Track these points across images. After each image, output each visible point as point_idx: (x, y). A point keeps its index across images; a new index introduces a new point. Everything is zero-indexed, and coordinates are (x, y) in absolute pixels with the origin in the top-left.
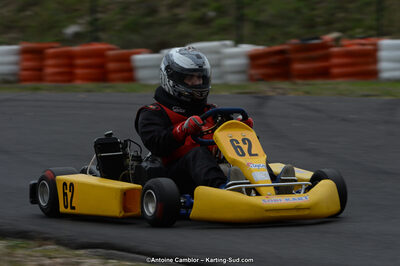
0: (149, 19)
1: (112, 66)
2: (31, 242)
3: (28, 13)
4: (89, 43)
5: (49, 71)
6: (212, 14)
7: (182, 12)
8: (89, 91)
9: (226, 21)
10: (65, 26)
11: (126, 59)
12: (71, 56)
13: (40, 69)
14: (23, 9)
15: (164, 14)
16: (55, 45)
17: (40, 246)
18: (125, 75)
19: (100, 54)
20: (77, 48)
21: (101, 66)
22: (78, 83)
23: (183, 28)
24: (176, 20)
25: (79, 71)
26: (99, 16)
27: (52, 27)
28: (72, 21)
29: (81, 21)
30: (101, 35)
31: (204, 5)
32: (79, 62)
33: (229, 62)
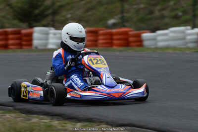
0: (149, 16)
1: (131, 39)
2: (93, 124)
3: (90, 13)
4: (120, 28)
5: (100, 41)
6: (180, 14)
7: (165, 13)
8: (121, 51)
9: (188, 17)
10: (108, 20)
11: (139, 36)
12: (111, 34)
13: (96, 41)
14: (87, 11)
15: (157, 14)
16: (103, 29)
17: (98, 125)
18: (139, 43)
19: (126, 33)
20: (114, 31)
21: (127, 39)
22: (115, 47)
23: (166, 20)
24: (163, 17)
25: (115, 42)
26: (125, 14)
27: (102, 20)
28: (111, 17)
29: (116, 17)
30: (126, 24)
31: (177, 9)
32: (115, 37)
33: (189, 37)
